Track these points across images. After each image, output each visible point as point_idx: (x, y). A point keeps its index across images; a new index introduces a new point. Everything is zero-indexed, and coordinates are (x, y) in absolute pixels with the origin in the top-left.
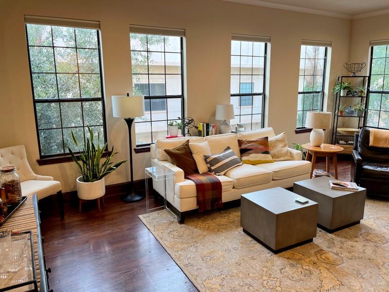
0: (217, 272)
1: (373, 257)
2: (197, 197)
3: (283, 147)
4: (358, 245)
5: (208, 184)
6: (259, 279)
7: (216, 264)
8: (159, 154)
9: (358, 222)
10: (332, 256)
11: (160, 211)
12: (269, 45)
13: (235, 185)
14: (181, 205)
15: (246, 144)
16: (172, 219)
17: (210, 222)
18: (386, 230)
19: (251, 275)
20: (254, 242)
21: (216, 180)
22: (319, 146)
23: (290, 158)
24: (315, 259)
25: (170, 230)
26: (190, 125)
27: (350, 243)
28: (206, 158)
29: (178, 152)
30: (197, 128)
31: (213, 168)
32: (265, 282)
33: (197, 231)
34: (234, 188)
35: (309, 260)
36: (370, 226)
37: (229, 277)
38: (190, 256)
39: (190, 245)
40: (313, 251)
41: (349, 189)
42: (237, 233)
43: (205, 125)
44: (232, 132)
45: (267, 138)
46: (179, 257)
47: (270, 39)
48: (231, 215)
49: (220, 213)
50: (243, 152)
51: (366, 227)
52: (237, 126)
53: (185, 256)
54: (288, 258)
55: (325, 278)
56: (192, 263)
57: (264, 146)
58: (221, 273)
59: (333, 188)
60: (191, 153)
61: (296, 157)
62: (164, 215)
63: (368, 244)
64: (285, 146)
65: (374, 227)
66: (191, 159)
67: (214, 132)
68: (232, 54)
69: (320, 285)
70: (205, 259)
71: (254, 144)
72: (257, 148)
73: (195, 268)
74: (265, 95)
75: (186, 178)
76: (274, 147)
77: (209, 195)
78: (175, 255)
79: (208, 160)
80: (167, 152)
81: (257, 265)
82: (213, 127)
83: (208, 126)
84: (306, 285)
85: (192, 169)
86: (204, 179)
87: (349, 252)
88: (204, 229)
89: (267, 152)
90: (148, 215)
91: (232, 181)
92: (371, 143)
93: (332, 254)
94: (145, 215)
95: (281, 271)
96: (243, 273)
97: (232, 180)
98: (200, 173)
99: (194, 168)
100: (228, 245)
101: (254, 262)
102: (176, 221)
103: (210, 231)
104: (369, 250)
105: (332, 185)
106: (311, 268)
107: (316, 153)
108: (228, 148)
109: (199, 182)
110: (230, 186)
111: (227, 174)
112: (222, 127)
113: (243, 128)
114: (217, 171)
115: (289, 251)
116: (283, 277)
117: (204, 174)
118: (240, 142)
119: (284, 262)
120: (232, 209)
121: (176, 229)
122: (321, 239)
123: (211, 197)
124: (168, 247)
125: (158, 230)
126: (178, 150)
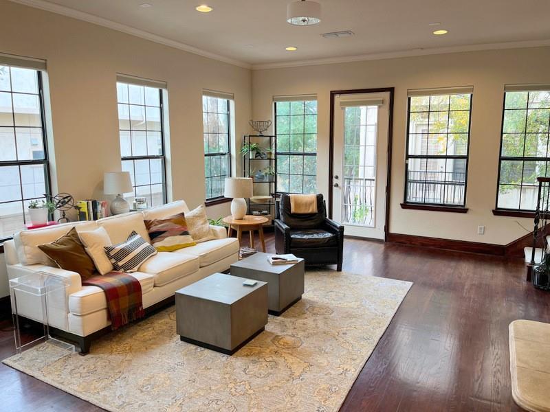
0: (169, 400)
1: (327, 329)
2: (108, 309)
3: (202, 224)
4: (310, 322)
5: (121, 287)
6: (224, 389)
7: (163, 391)
8: (26, 254)
9: (300, 298)
10: (289, 339)
11: (40, 345)
12: (165, 92)
13: (156, 282)
14: (83, 326)
15: (156, 225)
16: (66, 352)
17: (129, 340)
18: (327, 300)
19: (213, 388)
20: (200, 349)
21: (131, 279)
22: (242, 219)
23: (213, 237)
24: (275, 348)
25: (69, 368)
26: (66, 205)
27: (300, 321)
28: (108, 251)
29: (63, 247)
30: (77, 208)
31: (120, 264)
32: (233, 390)
33: (115, 358)
34: (154, 286)
35: (269, 350)
36: (311, 299)
37: (187, 400)
38: (120, 393)
39: (113, 380)
40: (269, 340)
41: (290, 262)
42: (173, 344)
43: (91, 203)
44: (131, 211)
45: (183, 214)
46: (105, 400)
47: (166, 85)
48: (156, 325)
49: (139, 326)
50: (154, 236)
51: (309, 302)
52: (135, 202)
53: (113, 395)
54: (247, 355)
55: (292, 363)
56: (127, 400)
57: (180, 225)
58: (175, 399)
59: (274, 264)
60: (83, 246)
61: (220, 235)
62: (49, 349)
63: (317, 318)
64: (205, 222)
65: (315, 299)
66: (85, 256)
67: (104, 213)
68: (118, 102)
69: (290, 373)
70: (144, 389)
71: (167, 223)
72: (172, 229)
73: (136, 406)
74: (165, 158)
75: (84, 284)
76: (193, 224)
77: (125, 302)
78: (96, 399)
79: (112, 254)
80: (44, 249)
81: (216, 374)
82: (102, 205)
83: (95, 204)
84: (277, 377)
85: (89, 270)
86: (114, 281)
87: (304, 331)
88: (125, 351)
89: (186, 233)
90: (19, 356)
91: (151, 278)
92: (293, 210)
93: (289, 337)
94: (15, 357)
95: (245, 372)
96: (202, 389)
97: (152, 276)
98: (102, 273)
99: (91, 268)
100: (168, 363)
101: (210, 372)
102: (74, 352)
103: (135, 352)
104: (321, 324)
105: (272, 261)
106: (274, 358)
107: (241, 226)
108: (134, 233)
109: (108, 287)
110: (150, 285)
111: (141, 269)
112: (116, 204)
113: (145, 205)
114: (127, 267)
115: (244, 347)
116: (250, 378)
117: (109, 274)
118: (148, 224)
119: (244, 361)
120: (153, 317)
121: (80, 363)
122: (273, 325)
123: (127, 305)
124: (81, 392)
125: (49, 373)
126: (61, 244)
